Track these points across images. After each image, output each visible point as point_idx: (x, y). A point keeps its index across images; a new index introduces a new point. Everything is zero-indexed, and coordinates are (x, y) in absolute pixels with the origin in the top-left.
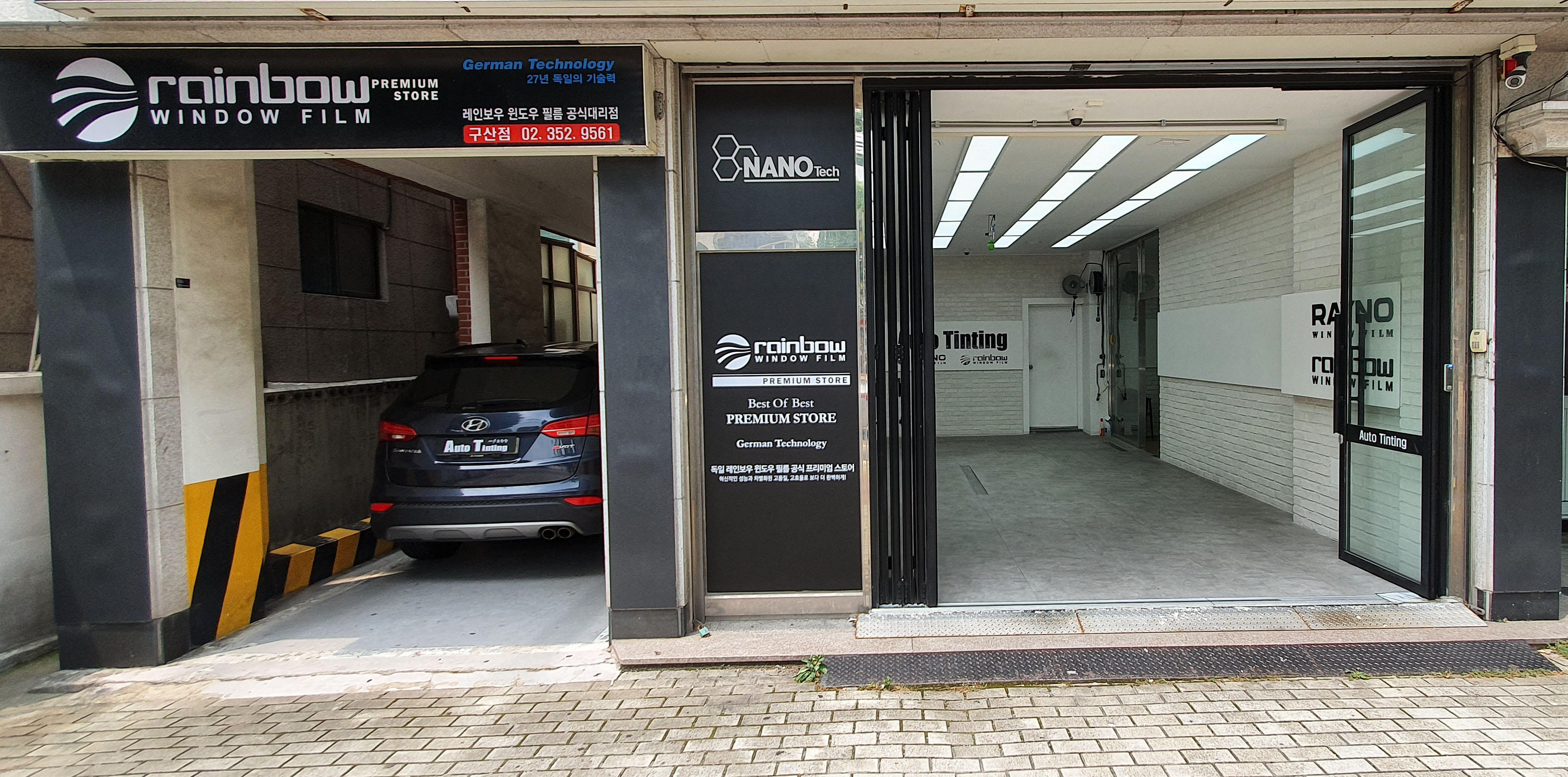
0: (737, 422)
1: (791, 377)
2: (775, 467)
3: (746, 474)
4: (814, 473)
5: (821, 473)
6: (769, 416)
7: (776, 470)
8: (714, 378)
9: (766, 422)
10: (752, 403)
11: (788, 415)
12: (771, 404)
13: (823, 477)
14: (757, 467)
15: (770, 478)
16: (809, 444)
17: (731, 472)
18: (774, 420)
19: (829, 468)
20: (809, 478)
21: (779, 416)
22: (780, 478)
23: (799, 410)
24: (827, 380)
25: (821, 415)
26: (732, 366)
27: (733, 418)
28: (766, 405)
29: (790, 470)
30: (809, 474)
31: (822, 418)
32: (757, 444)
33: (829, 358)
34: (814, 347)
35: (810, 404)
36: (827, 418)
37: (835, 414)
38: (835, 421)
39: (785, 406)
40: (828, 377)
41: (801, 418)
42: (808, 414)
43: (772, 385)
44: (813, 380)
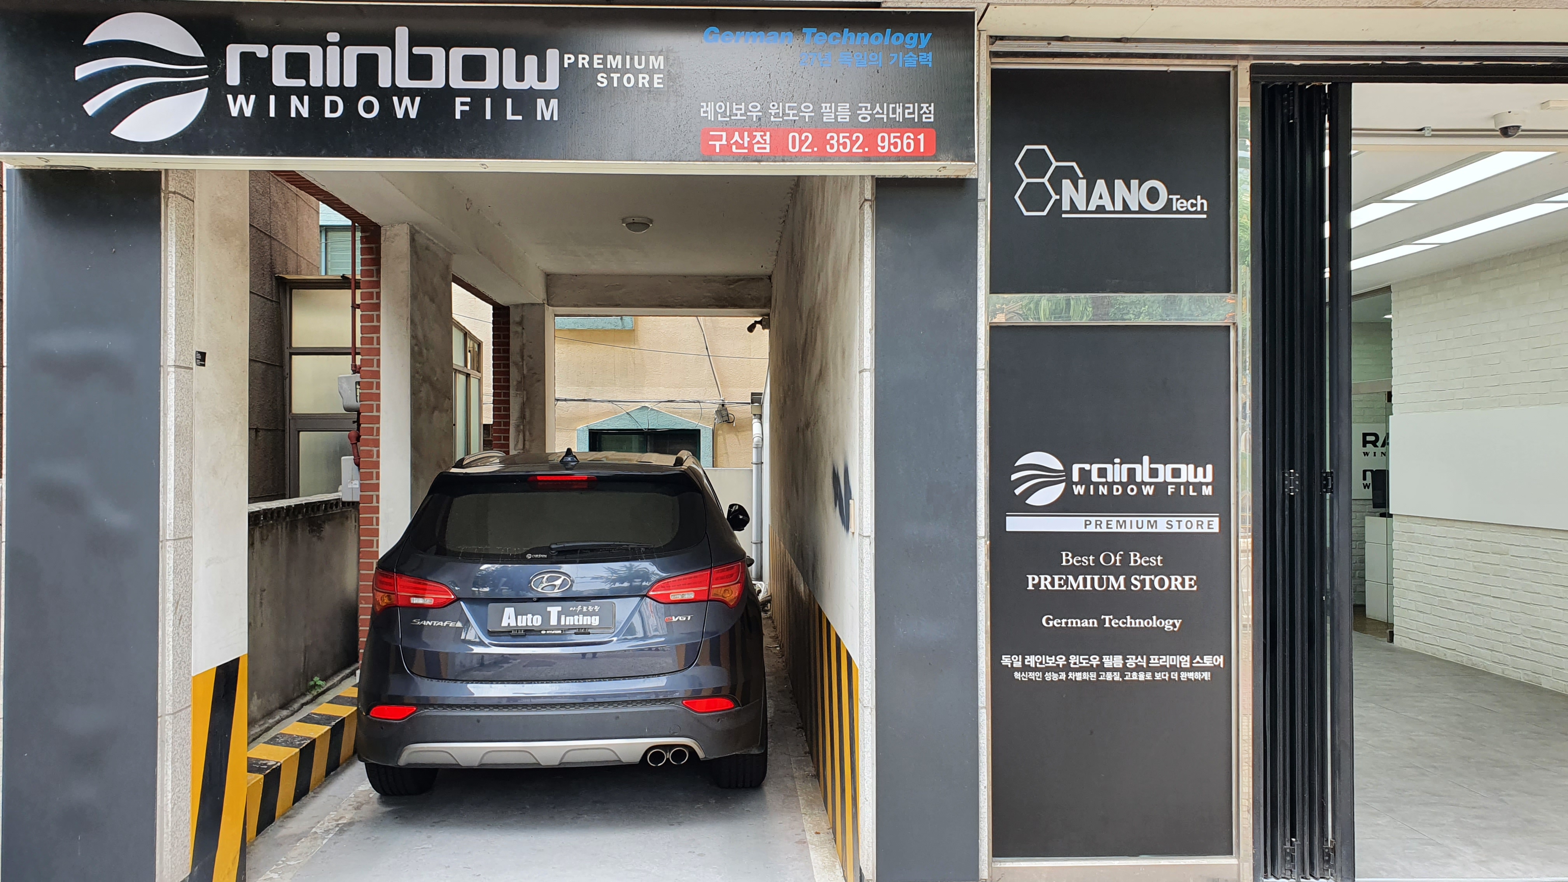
0: (1042, 588)
1: (1128, 519)
2: (1101, 659)
3: (1056, 669)
4: (1163, 669)
5: (1173, 668)
6: (1093, 579)
7: (1103, 663)
8: (1007, 518)
9: (1089, 587)
10: (1067, 558)
11: (1122, 578)
12: (1096, 560)
13: (1175, 676)
14: (1073, 659)
15: (1093, 676)
16: (1155, 623)
17: (1033, 665)
18: (1101, 586)
19: (1185, 661)
20: (1153, 676)
21: (1108, 579)
22: (1109, 676)
23: (1141, 570)
24: (1183, 524)
25: (1173, 578)
26: (1035, 500)
27: (1036, 581)
28: (1088, 561)
29: (1125, 664)
30: (1154, 670)
31: (1175, 583)
32: (1074, 623)
33: (1187, 490)
34: (1165, 472)
35: (1157, 561)
36: (1183, 584)
37: (1195, 577)
38: (1195, 588)
39: (1118, 564)
40: (1185, 520)
41: (1143, 582)
42: (1153, 577)
43: (1099, 530)
44: (1162, 524)
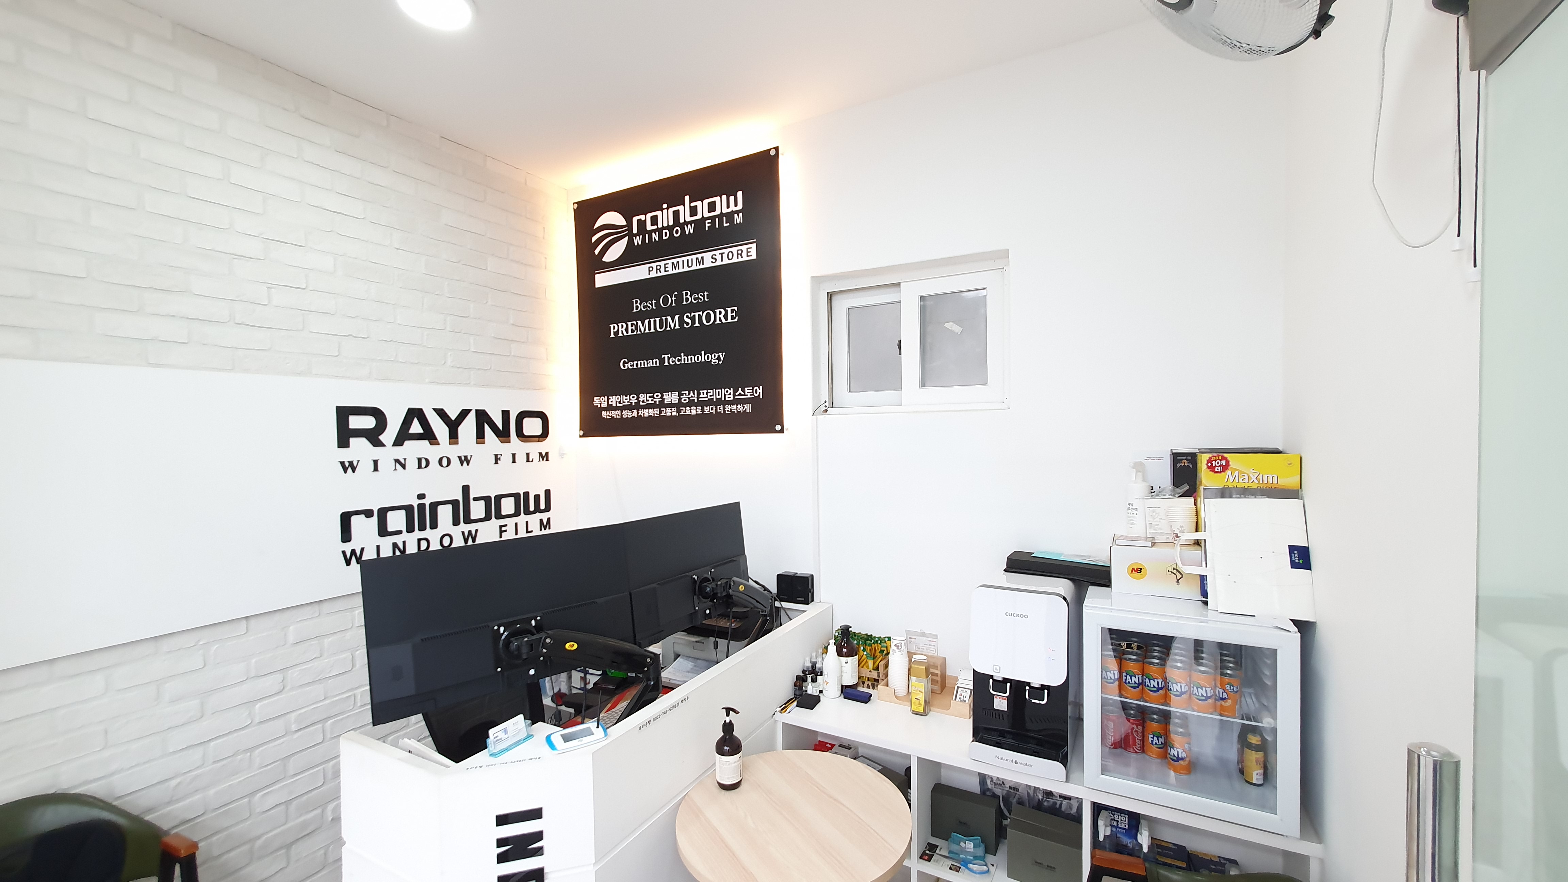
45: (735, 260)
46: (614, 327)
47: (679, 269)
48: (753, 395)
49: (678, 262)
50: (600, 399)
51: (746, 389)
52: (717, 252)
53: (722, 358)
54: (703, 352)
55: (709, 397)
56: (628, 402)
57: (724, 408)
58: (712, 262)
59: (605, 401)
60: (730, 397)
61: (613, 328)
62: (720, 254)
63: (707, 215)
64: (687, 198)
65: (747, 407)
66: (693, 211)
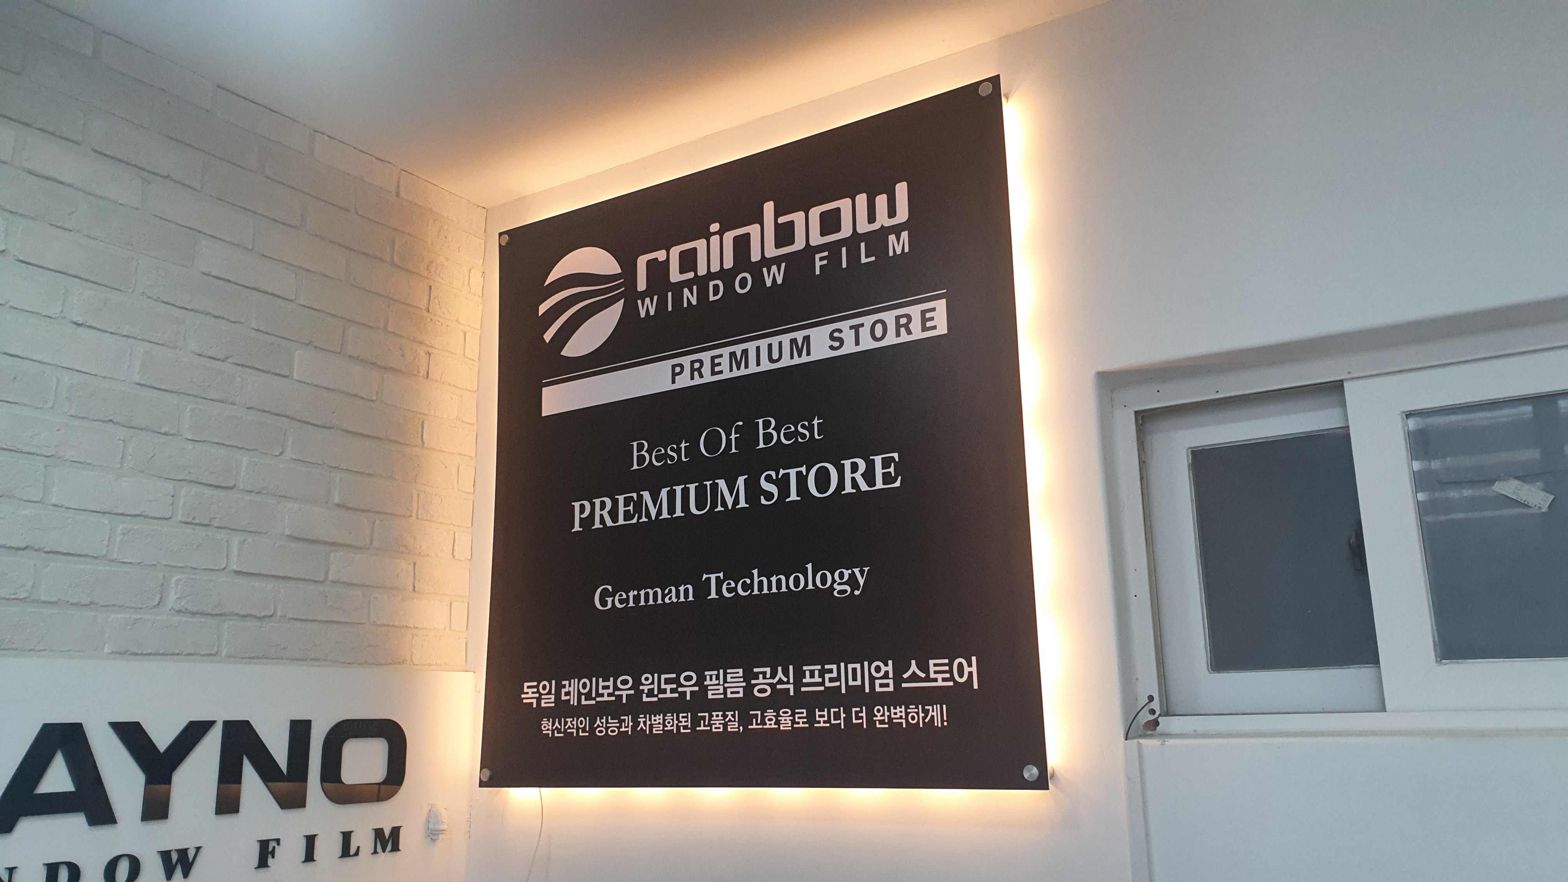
45: (891, 339)
46: (582, 507)
47: (746, 367)
48: (952, 678)
49: (745, 352)
50: (537, 687)
51: (931, 662)
52: (844, 325)
53: (861, 581)
54: (809, 566)
55: (828, 684)
56: (609, 695)
57: (870, 715)
58: (832, 348)
59: (549, 693)
60: (887, 685)
61: (580, 510)
62: (851, 328)
63: (816, 239)
64: (769, 208)
65: (937, 714)
66: (784, 235)
